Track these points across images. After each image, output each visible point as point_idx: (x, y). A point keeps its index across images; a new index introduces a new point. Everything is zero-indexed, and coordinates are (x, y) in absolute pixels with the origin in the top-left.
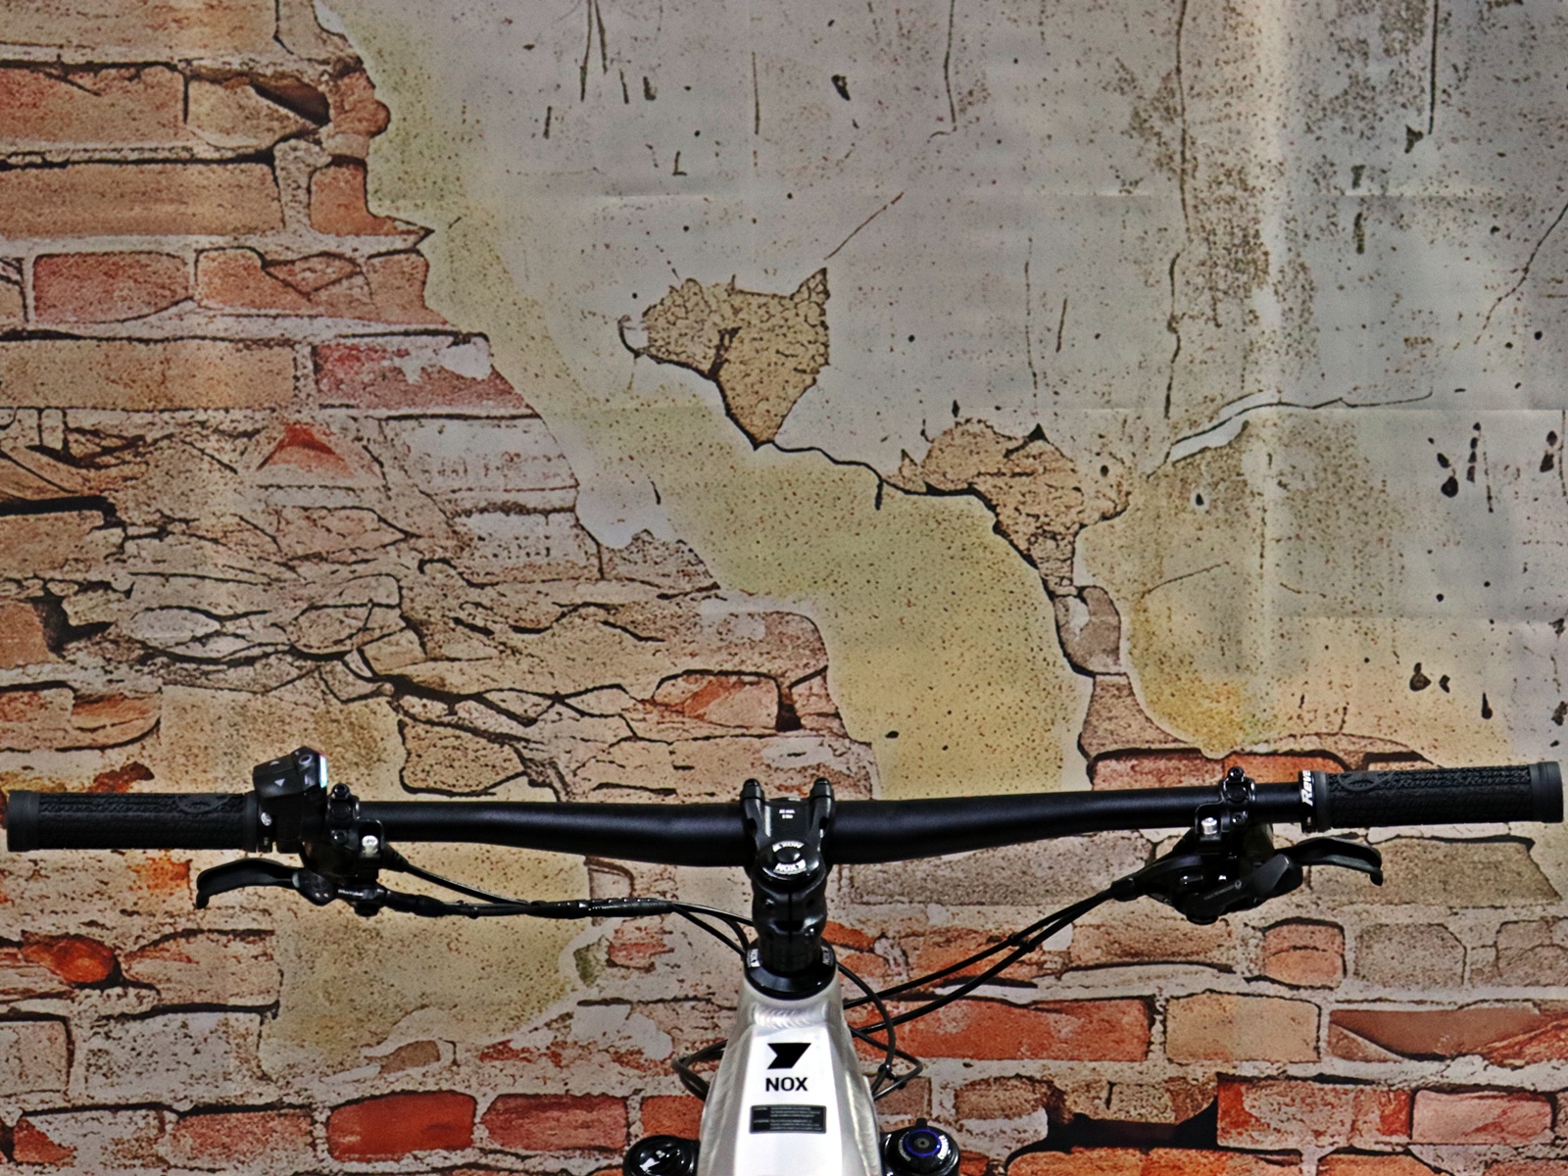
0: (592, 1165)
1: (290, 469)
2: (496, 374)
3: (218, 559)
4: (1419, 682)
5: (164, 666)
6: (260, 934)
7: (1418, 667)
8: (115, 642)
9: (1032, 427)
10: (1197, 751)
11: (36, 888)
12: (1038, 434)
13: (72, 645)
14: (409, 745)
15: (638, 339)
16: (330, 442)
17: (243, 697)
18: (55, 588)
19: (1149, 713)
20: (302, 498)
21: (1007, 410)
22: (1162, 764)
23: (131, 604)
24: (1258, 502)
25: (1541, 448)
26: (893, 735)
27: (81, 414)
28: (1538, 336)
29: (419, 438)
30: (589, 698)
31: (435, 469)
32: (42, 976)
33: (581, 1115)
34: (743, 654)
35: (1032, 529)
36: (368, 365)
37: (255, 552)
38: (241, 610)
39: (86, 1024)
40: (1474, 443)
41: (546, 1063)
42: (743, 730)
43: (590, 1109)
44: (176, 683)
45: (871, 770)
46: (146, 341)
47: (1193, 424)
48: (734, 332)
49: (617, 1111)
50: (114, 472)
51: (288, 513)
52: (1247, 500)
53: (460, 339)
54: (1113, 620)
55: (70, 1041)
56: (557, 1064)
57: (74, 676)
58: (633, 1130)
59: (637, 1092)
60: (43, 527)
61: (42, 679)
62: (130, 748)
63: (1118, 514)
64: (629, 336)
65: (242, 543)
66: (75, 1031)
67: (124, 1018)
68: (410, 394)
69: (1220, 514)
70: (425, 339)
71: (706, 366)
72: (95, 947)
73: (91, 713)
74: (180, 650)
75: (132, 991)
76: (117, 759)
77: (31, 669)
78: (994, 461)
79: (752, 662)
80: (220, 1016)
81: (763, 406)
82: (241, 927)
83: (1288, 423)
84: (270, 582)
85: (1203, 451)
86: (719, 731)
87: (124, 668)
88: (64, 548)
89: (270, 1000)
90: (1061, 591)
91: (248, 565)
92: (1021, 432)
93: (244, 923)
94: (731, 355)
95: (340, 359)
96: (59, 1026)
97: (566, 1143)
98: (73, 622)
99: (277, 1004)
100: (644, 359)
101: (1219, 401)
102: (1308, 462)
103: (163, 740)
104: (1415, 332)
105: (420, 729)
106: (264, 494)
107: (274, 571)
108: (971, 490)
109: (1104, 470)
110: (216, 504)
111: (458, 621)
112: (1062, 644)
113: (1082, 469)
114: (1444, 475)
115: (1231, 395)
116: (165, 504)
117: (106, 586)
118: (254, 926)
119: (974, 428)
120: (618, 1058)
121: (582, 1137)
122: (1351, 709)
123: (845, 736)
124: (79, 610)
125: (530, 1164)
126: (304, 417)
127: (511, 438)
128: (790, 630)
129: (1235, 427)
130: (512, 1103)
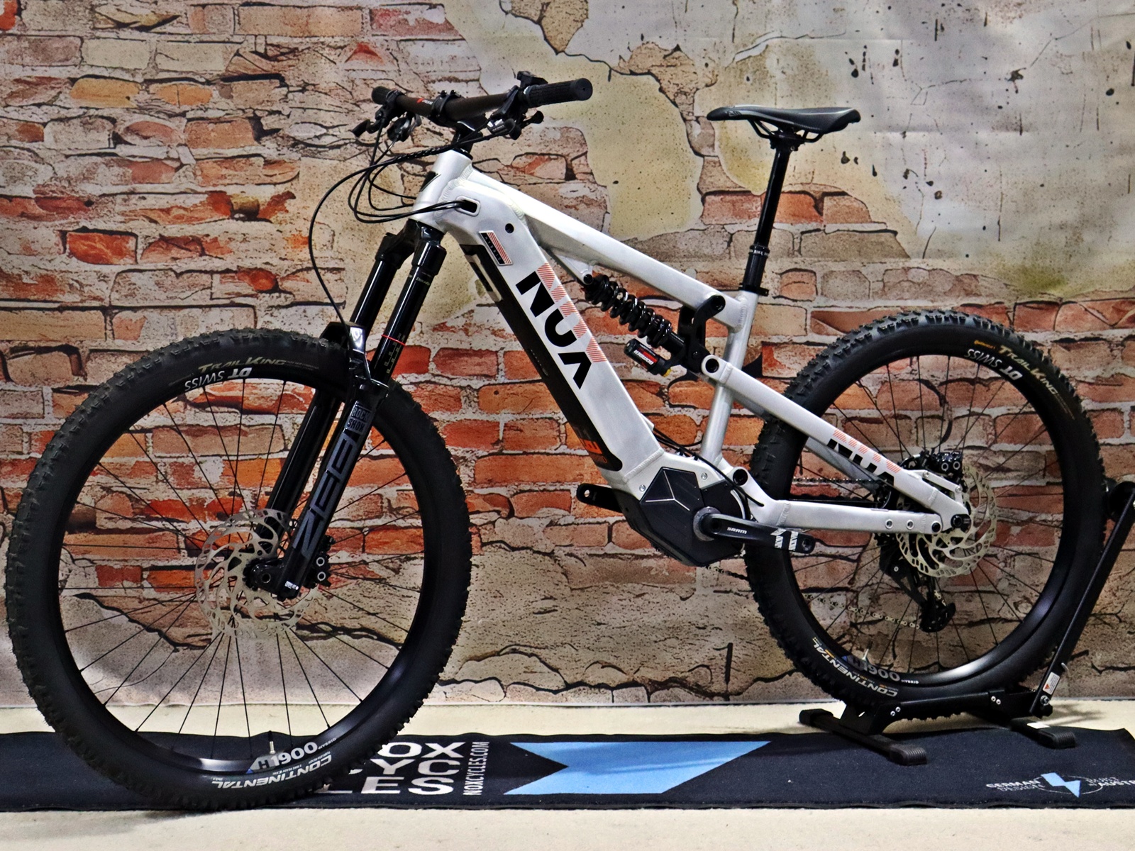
0: (481, 384)
1: (359, 63)
2: (447, 21)
3: (326, 102)
4: (845, 160)
5: (303, 148)
6: (339, 270)
7: (844, 153)
8: (282, 137)
9: (675, 46)
10: (749, 192)
11: (244, 246)
12: (677, 48)
13: (264, 138)
14: (406, 184)
15: (507, 7)
16: (376, 51)
17: (335, 162)
18: (258, 113)
19: (728, 174)
20: (364, 75)
21: (664, 38)
22: (734, 198)
23: (289, 121)
24: (773, 80)
25: (893, 56)
26: (616, 182)
27: (272, 38)
28: (890, 8)
29: (414, 49)
30: (484, 164)
31: (420, 62)
32: (246, 288)
33: (477, 360)
34: (551, 146)
35: (676, 90)
36: (393, 18)
37: (343, 100)
38: (335, 124)
39: (263, 309)
40: (864, 54)
41: (462, 333)
42: (551, 181)
43: (481, 356)
44: (307, 156)
45: (607, 198)
46: (301, 7)
47: (745, 45)
48: (548, 4)
49: (493, 358)
50: (285, 63)
51: (357, 82)
52: (768, 79)
53: (432, 6)
54: (711, 132)
55: (256, 317)
56: (467, 334)
57: (265, 152)
58: (501, 367)
59: (502, 349)
60: (255, 86)
61: (251, 153)
62: (286, 185)
63: (712, 84)
64: (503, 5)
65: (337, 94)
66: (258, 313)
67: (279, 307)
68: (410, 30)
69: (757, 85)
70: (417, 6)
71: (536, 19)
72: (267, 274)
73: (271, 168)
74: (309, 142)
75: (283, 295)
76: (281, 189)
77: (247, 148)
78: (659, 60)
79: (555, 149)
80: (319, 308)
81: (560, 37)
82: (331, 266)
83: (785, 46)
84: (349, 111)
85: (749, 57)
86: (540, 181)
87: (285, 149)
88: (263, 96)
89: (342, 301)
90: (688, 118)
91: (339, 104)
92: (671, 47)
93: (331, 265)
94: (547, 14)
95: (382, 15)
96: (251, 310)
97: (470, 372)
98: (265, 128)
99: (345, 302)
100: (510, 15)
101: (755, 36)
102: (795, 63)
103: (301, 182)
104: (838, 6)
105: (411, 177)
106: (347, 73)
107: (350, 107)
108: (649, 73)
109: (707, 65)
110: (327, 77)
111: (428, 129)
112: (690, 142)
113: (696, 64)
114: (853, 68)
115: (761, 33)
116: (306, 78)
117: (279, 113)
118: (336, 266)
119: (650, 46)
120: (494, 333)
121: (478, 370)
122: (816, 172)
123: (595, 183)
124: (268, 122)
125: (454, 382)
126: (365, 40)
127: (454, 49)
128: (572, 135)
129: (762, 47)
130: (447, 352)
